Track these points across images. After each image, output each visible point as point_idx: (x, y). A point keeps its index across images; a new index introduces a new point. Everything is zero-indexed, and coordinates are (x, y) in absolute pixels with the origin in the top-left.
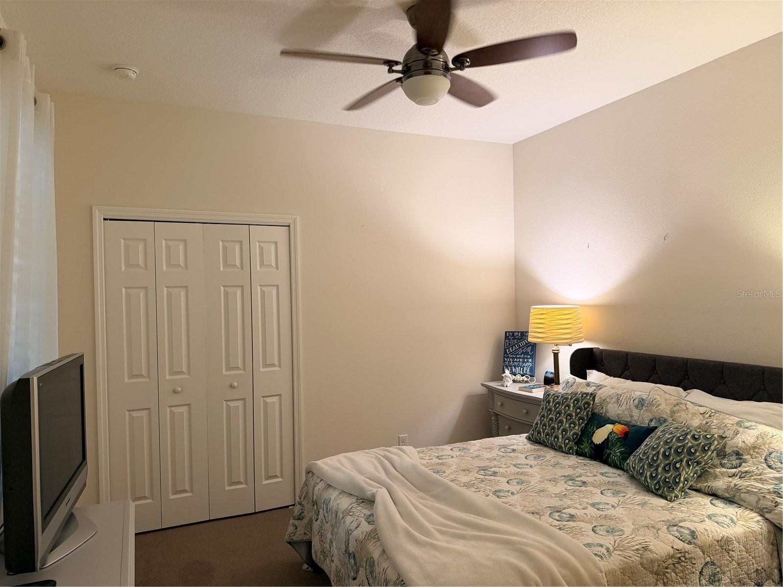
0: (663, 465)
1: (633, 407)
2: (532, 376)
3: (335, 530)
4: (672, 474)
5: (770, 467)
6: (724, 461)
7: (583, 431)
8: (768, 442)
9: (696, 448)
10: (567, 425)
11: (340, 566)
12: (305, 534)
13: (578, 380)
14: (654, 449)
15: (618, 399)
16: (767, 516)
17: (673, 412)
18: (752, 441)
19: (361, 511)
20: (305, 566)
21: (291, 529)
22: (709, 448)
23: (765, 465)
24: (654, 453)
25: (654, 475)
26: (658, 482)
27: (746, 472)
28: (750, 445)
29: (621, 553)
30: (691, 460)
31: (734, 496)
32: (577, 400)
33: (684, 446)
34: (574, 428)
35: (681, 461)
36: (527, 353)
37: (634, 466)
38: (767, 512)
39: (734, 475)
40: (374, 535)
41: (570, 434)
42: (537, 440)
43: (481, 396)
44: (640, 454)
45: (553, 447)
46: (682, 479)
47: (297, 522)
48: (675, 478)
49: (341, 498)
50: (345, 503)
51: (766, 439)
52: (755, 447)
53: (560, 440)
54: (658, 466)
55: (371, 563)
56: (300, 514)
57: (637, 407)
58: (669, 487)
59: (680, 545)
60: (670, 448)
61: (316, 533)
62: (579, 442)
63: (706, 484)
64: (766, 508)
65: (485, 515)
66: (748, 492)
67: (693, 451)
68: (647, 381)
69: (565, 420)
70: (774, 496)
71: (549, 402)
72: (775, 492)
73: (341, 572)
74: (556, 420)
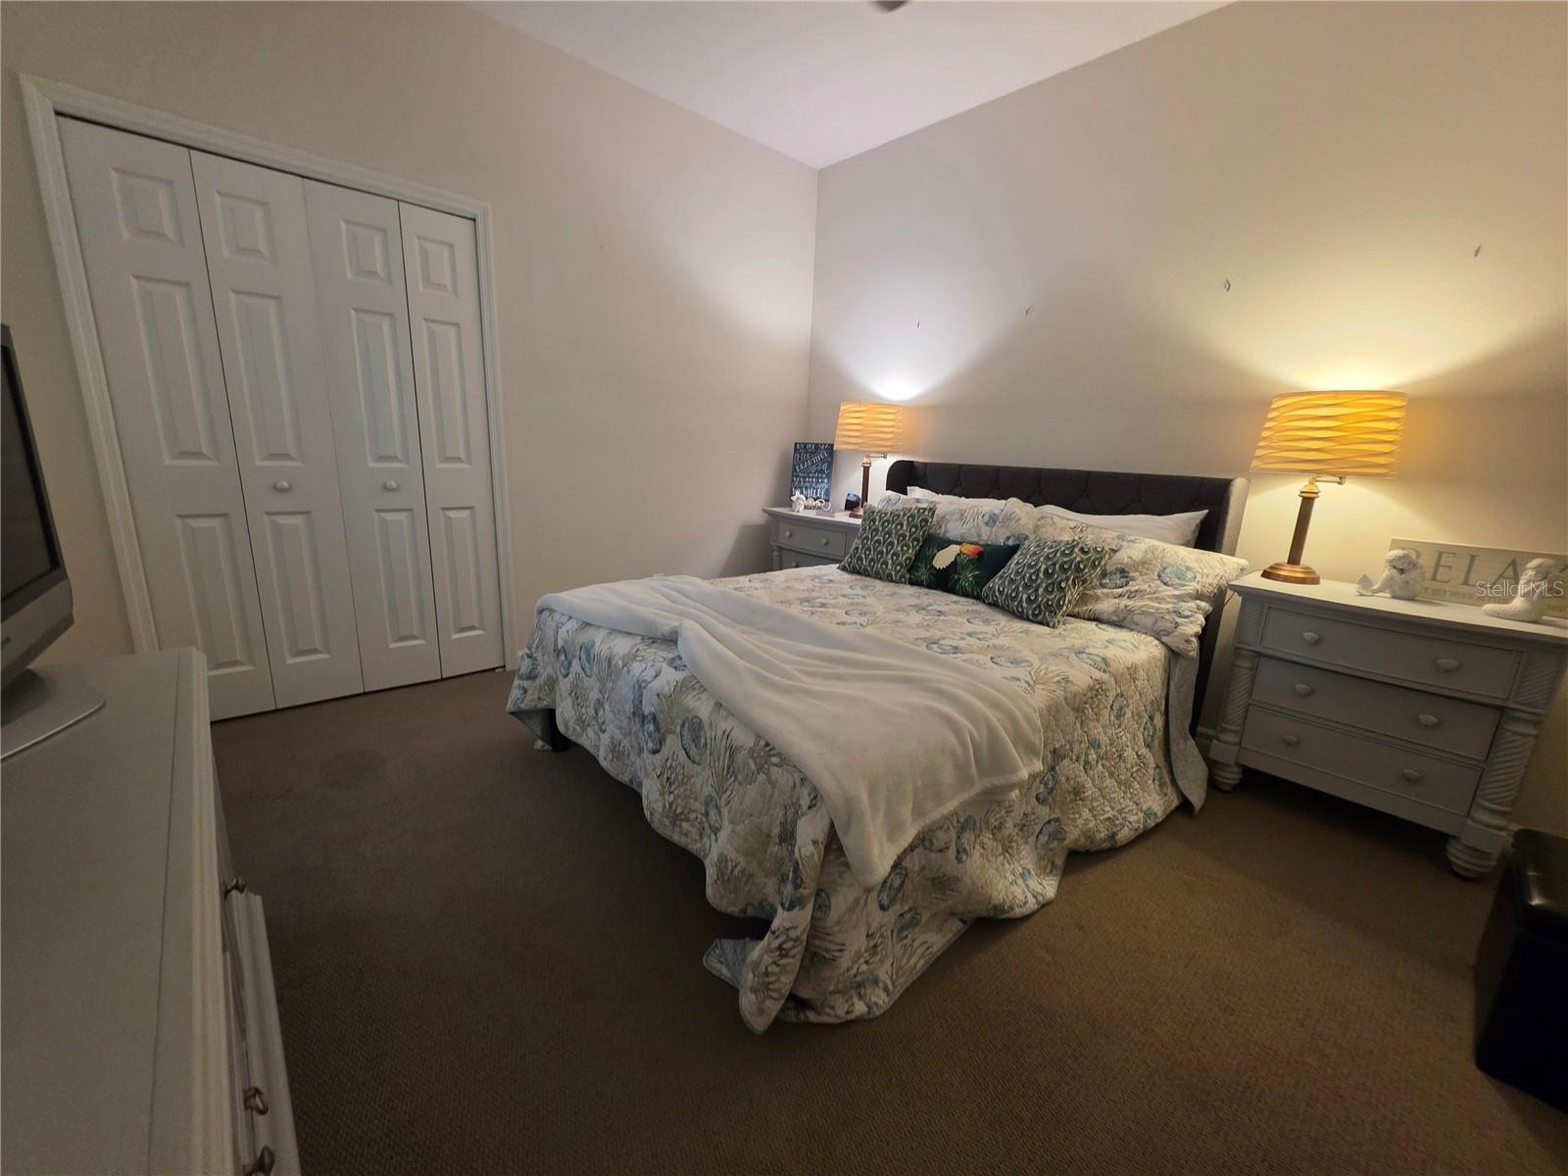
0: (1044, 585)
1: (981, 524)
2: (827, 500)
3: (609, 685)
4: (1056, 595)
5: (1165, 584)
6: (1104, 581)
7: (918, 555)
8: (1161, 556)
9: (1085, 563)
10: (899, 548)
11: (621, 737)
12: (539, 698)
13: (902, 496)
14: (1030, 566)
15: (962, 515)
16: (1164, 639)
17: (1037, 528)
18: (1140, 556)
19: (659, 655)
20: (539, 744)
21: (515, 693)
22: (1099, 564)
23: (1159, 582)
24: (1032, 571)
25: (1033, 598)
26: (1039, 606)
27: (1136, 591)
28: (1137, 560)
29: (1043, 687)
30: (1077, 577)
31: (1125, 618)
32: (913, 516)
33: (1071, 561)
34: (907, 551)
35: (1068, 579)
36: (822, 472)
37: (1001, 589)
38: (1165, 635)
39: (1121, 596)
40: (694, 683)
41: (902, 559)
42: (854, 567)
43: (759, 527)
44: (1010, 574)
45: (878, 576)
46: (1066, 601)
47: (526, 684)
48: (1059, 600)
49: (612, 640)
50: (622, 646)
51: (1157, 553)
52: (1145, 563)
53: (890, 567)
54: (1039, 586)
55: (695, 726)
56: (531, 672)
57: (987, 524)
58: (1051, 612)
59: (1097, 674)
60: (1054, 564)
61: (565, 694)
62: (912, 568)
63: (1085, 608)
64: (1164, 631)
65: (854, 649)
66: (1143, 613)
67: (1082, 566)
68: (985, 497)
69: (896, 542)
70: (1174, 616)
71: (874, 521)
72: (1175, 612)
73: (622, 745)
74: (884, 542)
